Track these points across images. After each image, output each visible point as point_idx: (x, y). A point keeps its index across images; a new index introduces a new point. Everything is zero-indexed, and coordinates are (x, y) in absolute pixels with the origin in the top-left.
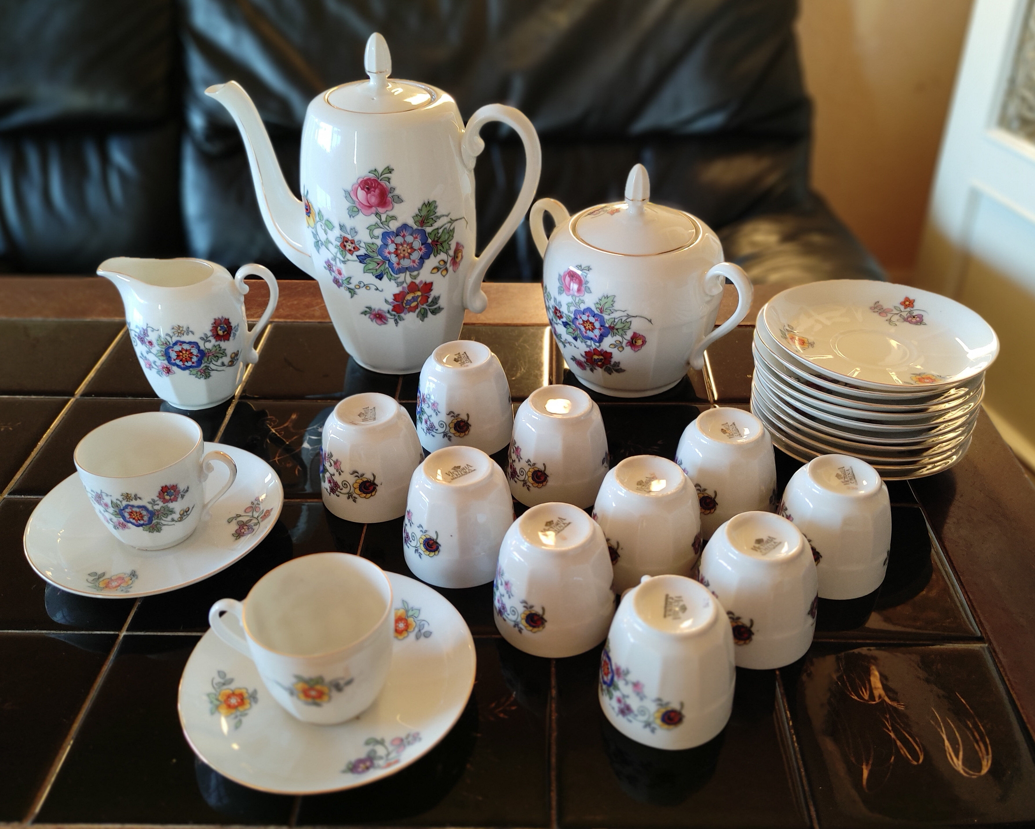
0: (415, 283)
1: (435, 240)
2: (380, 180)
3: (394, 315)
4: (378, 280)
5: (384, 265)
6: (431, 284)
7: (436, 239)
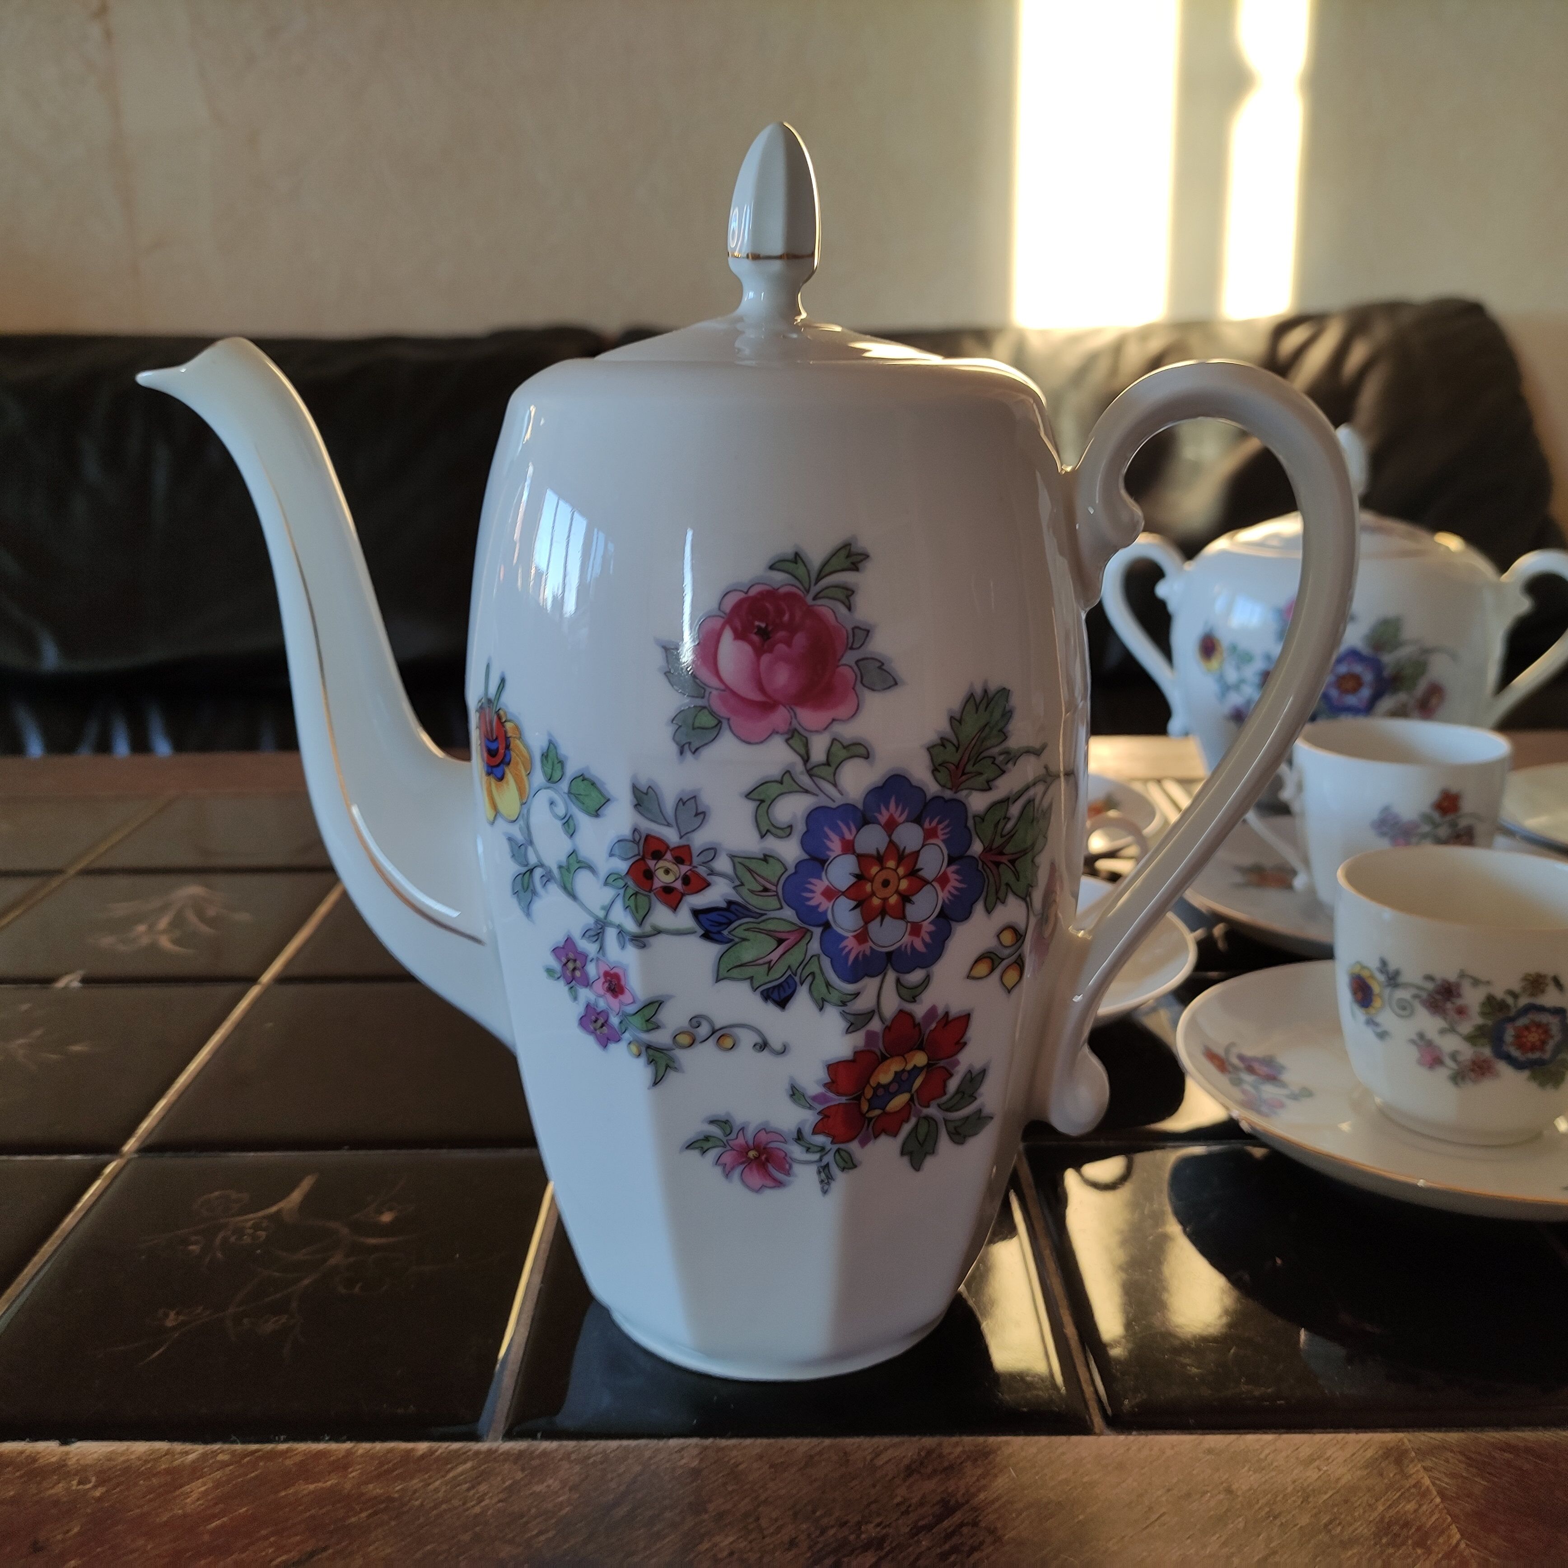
0: (910, 1016)
1: (995, 845)
2: (815, 598)
3: (822, 1149)
4: (771, 1009)
5: (805, 941)
6: (965, 1019)
7: (998, 841)
